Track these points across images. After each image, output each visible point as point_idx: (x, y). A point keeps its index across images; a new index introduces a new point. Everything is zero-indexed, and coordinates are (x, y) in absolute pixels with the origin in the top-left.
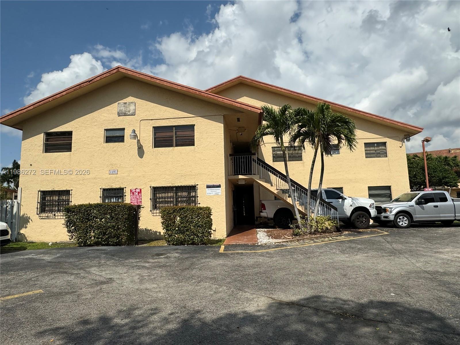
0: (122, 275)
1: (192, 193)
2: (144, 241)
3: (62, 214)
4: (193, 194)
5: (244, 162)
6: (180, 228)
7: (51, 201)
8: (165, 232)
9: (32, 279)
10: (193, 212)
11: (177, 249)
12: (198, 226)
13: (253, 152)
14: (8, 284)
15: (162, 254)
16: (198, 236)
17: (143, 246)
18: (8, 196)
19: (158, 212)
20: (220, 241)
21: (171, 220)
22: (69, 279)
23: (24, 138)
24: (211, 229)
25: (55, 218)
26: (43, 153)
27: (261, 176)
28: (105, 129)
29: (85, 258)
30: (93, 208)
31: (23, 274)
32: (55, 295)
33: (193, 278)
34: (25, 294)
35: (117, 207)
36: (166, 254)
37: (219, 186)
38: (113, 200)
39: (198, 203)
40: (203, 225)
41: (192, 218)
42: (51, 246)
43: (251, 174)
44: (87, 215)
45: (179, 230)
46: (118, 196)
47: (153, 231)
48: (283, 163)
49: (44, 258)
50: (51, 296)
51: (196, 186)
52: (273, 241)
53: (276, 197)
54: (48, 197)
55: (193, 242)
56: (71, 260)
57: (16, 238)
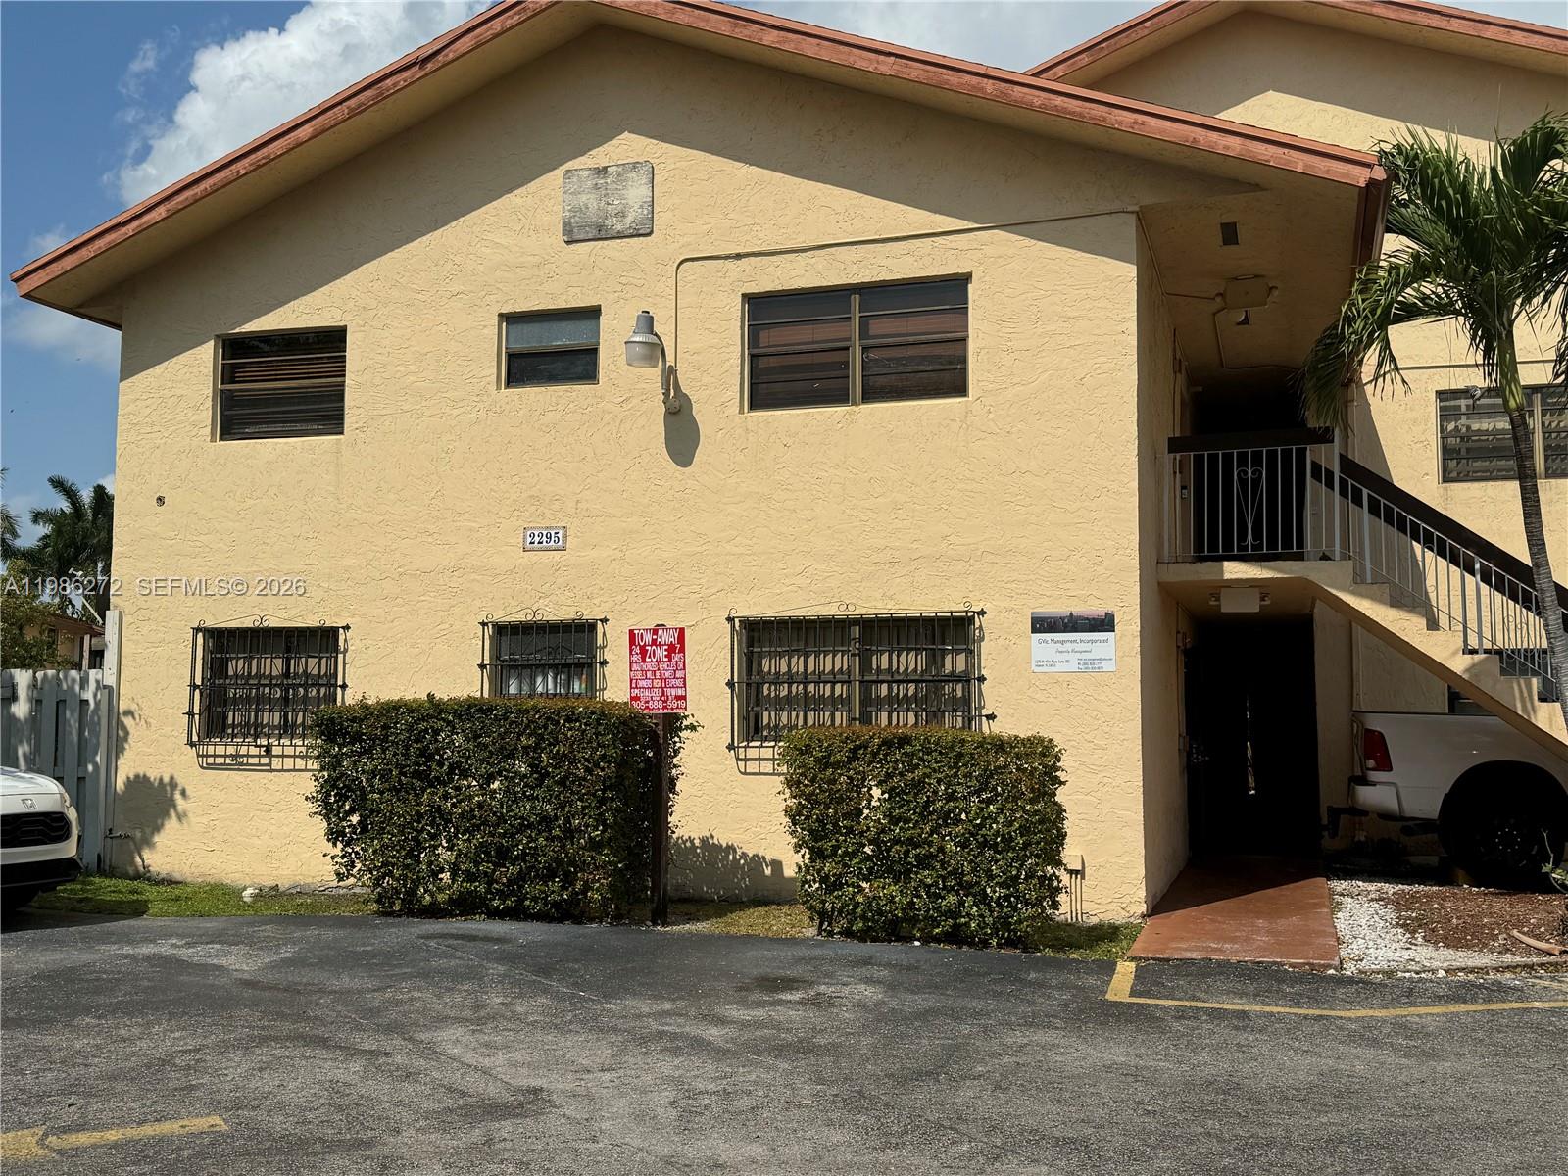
0: (591, 1076)
1: (948, 659)
2: (696, 906)
3: (304, 749)
4: (956, 663)
5: (1256, 482)
6: (888, 850)
7: (251, 682)
8: (806, 866)
9: (178, 1061)
10: (956, 764)
11: (867, 962)
12: (984, 844)
13: (1312, 424)
14: (74, 1072)
15: (789, 984)
16: (983, 899)
17: (690, 933)
18: (62, 650)
19: (767, 753)
20: (1106, 934)
21: (840, 800)
22: (340, 1074)
23: (130, 367)
24: (1059, 864)
25: (270, 764)
26: (213, 440)
27: (1363, 565)
28: (501, 315)
29: (410, 976)
30: (449, 723)
31: (136, 1031)
32: (280, 1150)
33: (963, 1127)
34: (148, 1130)
35: (562, 722)
36: (811, 984)
37: (1105, 624)
38: (545, 684)
39: (985, 712)
40: (1012, 839)
41: (950, 797)
42: (254, 902)
43: (1300, 557)
44: (422, 755)
45: (881, 860)
46: (569, 666)
47: (744, 855)
48: (1513, 487)
49: (223, 962)
50: (262, 1153)
51: (973, 617)
52: (1437, 959)
53: (1459, 698)
54: (238, 659)
55: (956, 927)
56: (347, 979)
57: (99, 856)
